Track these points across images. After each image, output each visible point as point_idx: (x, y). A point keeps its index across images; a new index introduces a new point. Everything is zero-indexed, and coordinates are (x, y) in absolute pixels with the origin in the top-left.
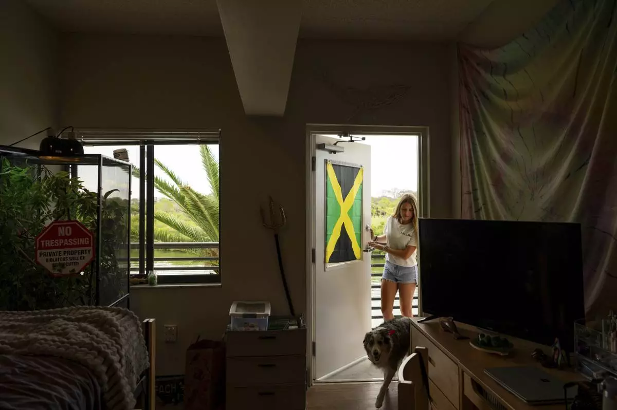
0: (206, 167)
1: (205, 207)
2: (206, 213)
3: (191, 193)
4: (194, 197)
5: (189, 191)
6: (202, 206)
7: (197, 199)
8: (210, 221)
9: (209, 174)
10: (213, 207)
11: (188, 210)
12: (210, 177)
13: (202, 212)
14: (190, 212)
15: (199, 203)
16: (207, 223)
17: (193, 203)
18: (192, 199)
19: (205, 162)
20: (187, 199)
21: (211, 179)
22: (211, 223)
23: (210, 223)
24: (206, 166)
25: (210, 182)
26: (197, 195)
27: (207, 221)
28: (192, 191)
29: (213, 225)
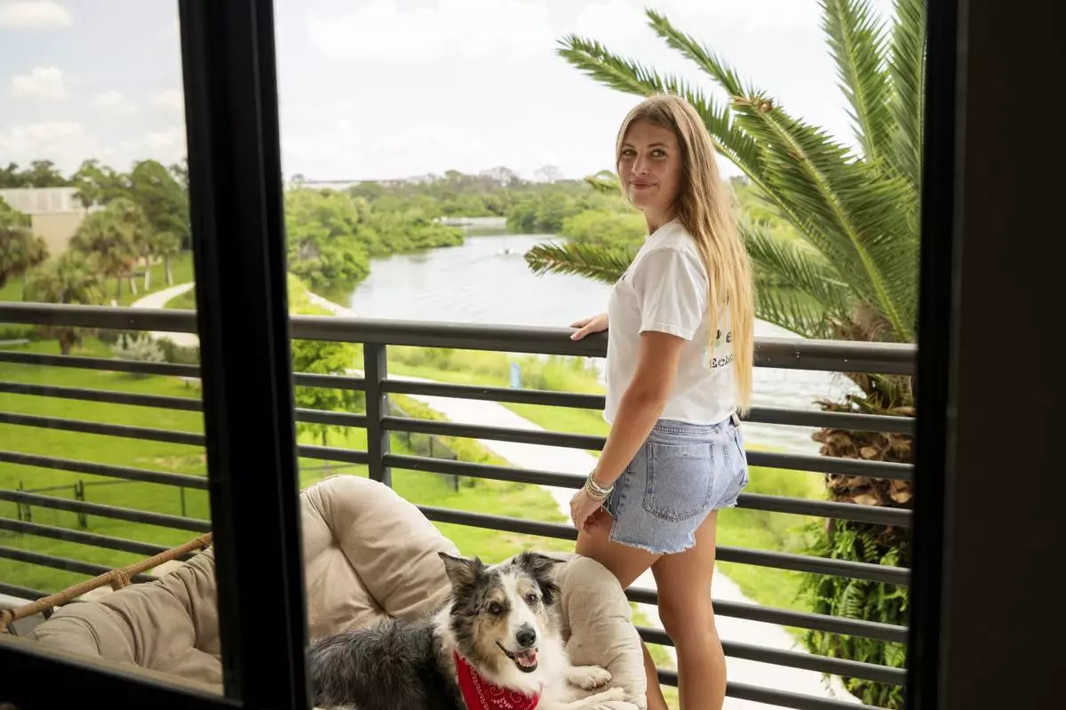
0: (835, 48)
1: (830, 180)
2: (834, 200)
3: (775, 126)
4: (789, 139)
5: (768, 118)
6: (819, 176)
7: (798, 149)
8: (850, 230)
9: (847, 73)
10: (860, 178)
11: (777, 194)
12: (849, 81)
13: (821, 200)
14: (782, 198)
15: (809, 166)
16: (837, 235)
17: (788, 167)
18: (781, 150)
19: (833, 30)
20: (767, 152)
21: (853, 87)
22: (850, 233)
23: (847, 236)
24: (839, 45)
25: (852, 99)
26: (801, 134)
27: (839, 229)
28: (780, 118)
29: (857, 246)
